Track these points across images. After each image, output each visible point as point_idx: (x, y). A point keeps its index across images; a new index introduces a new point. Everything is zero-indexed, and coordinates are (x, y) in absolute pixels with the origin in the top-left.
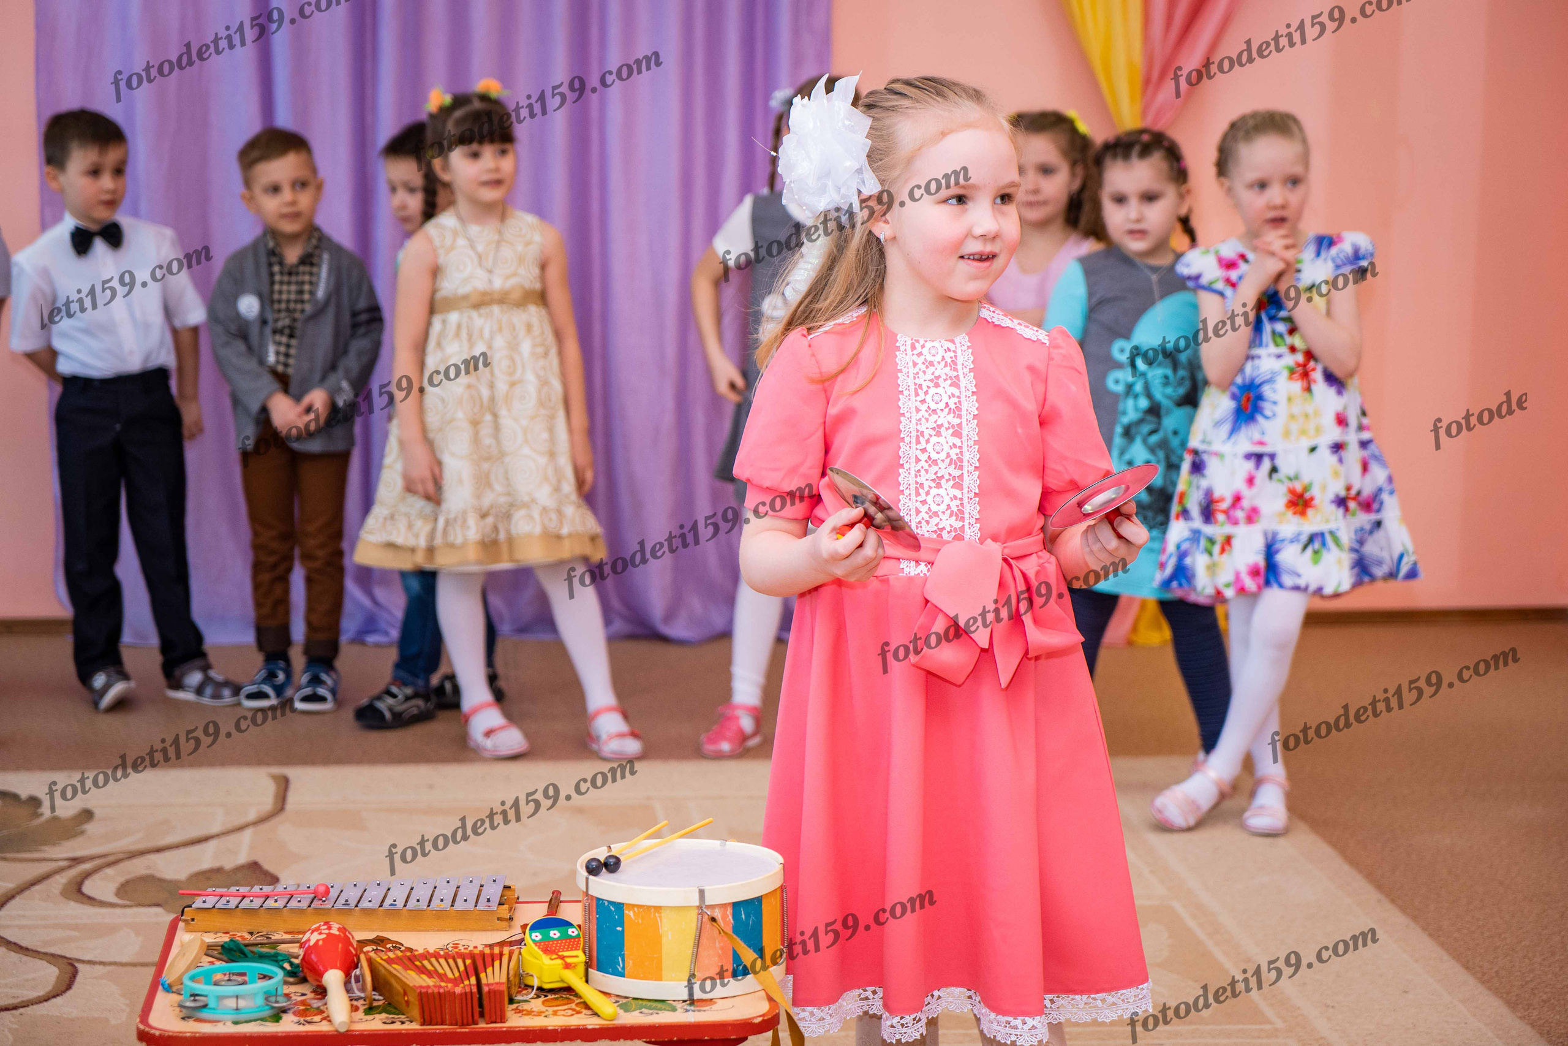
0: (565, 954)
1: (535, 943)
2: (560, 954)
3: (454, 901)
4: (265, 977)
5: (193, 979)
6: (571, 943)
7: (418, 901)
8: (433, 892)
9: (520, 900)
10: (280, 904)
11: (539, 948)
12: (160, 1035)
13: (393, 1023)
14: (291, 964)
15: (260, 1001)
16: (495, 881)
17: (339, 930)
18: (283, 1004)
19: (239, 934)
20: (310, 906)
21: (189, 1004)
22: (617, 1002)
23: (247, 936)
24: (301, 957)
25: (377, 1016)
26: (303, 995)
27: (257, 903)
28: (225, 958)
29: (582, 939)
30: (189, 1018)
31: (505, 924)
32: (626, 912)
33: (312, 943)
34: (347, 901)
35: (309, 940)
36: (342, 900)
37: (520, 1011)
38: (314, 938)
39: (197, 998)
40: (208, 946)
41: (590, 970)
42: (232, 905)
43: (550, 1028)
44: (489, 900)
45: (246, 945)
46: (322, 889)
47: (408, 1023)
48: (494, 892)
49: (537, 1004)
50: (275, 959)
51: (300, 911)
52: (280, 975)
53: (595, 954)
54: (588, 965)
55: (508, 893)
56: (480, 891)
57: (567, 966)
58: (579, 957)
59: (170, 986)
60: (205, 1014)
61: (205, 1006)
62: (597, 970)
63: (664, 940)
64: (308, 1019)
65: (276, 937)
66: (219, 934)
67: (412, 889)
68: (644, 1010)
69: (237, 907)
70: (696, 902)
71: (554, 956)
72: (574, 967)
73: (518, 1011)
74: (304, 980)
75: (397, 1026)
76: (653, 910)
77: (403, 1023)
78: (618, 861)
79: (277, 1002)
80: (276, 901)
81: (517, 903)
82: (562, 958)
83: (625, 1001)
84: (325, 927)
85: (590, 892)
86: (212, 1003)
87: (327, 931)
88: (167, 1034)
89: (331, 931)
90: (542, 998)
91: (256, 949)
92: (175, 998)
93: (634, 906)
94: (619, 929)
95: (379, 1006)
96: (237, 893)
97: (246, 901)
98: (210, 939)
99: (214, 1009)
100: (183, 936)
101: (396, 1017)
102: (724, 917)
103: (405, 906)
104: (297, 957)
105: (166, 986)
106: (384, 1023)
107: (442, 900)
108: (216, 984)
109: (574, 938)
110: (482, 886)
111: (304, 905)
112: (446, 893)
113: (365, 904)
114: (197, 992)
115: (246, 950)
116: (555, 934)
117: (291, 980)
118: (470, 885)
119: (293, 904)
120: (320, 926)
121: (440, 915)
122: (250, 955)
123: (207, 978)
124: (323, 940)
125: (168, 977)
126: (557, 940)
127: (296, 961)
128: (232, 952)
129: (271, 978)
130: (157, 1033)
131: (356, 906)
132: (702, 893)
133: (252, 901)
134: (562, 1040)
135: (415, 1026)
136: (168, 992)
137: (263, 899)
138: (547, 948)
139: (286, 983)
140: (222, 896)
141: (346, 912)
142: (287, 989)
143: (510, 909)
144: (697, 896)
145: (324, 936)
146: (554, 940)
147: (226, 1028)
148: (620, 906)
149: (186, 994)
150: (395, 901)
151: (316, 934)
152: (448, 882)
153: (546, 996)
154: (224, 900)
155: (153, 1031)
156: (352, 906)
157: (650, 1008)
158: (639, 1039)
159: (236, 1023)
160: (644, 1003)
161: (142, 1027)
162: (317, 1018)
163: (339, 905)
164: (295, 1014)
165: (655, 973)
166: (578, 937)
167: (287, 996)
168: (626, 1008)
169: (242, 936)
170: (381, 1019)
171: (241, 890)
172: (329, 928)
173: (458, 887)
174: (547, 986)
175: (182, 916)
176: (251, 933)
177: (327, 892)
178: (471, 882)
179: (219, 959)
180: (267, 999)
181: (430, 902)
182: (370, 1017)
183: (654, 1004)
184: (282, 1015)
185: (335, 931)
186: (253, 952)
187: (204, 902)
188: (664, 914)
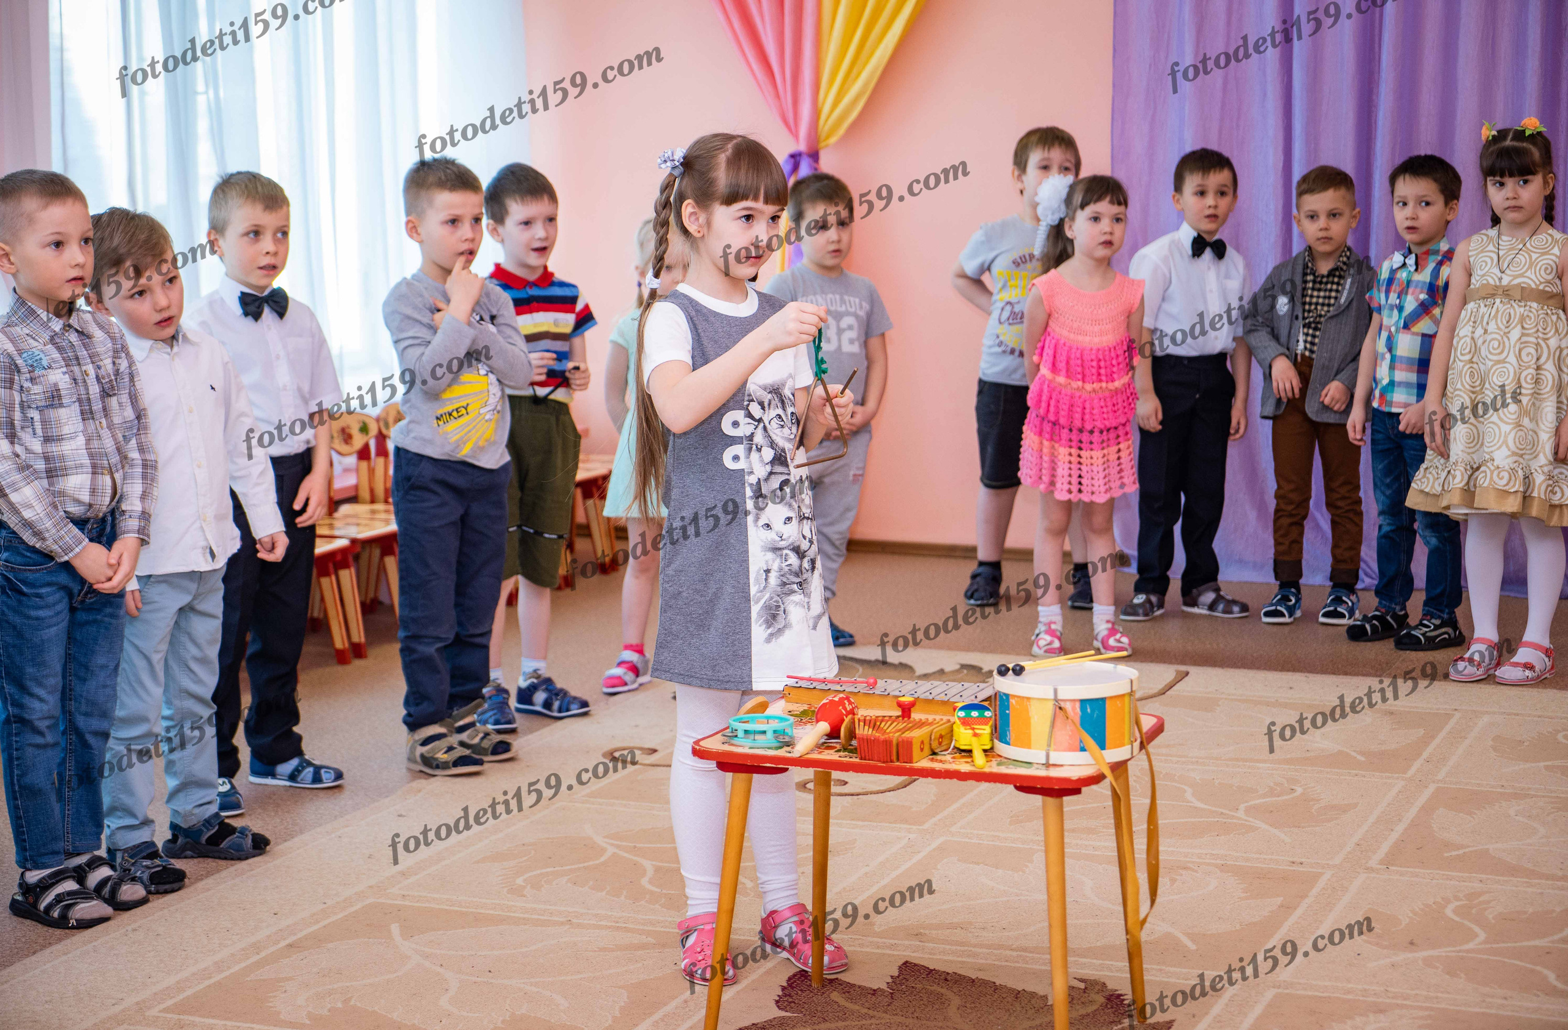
0: (977, 726)
1: (959, 718)
2: (973, 726)
6: (983, 721)
7: (931, 694)
11: (961, 721)
12: (708, 752)
15: (770, 735)
20: (860, 691)
29: (992, 719)
30: (727, 743)
32: (1011, 700)
34: (885, 690)
36: (882, 689)
37: (935, 759)
39: (735, 731)
41: (995, 740)
44: (976, 697)
49: (944, 756)
57: (975, 735)
58: (986, 730)
60: (735, 741)
61: (735, 736)
63: (1032, 721)
68: (1010, 765)
70: (1052, 696)
76: (1026, 699)
78: (1022, 669)
80: (841, 686)
82: (973, 729)
85: (996, 686)
86: (740, 734)
90: (953, 753)
93: (1015, 696)
94: (1007, 711)
99: (741, 737)
102: (1074, 709)
103: (920, 696)
109: (987, 717)
111: (857, 690)
116: (975, 714)
126: (974, 718)
130: (706, 750)
132: (1056, 691)
135: (858, 760)
144: (1052, 692)
146: (972, 718)
147: (746, 750)
148: (1007, 695)
150: (916, 693)
152: (962, 685)
153: (955, 752)
163: (879, 692)
165: (1026, 744)
166: (990, 718)
168: (1000, 764)
173: (966, 689)
174: (962, 747)
177: (875, 683)
180: (778, 736)
181: (938, 695)
183: (1023, 765)
188: (1032, 702)
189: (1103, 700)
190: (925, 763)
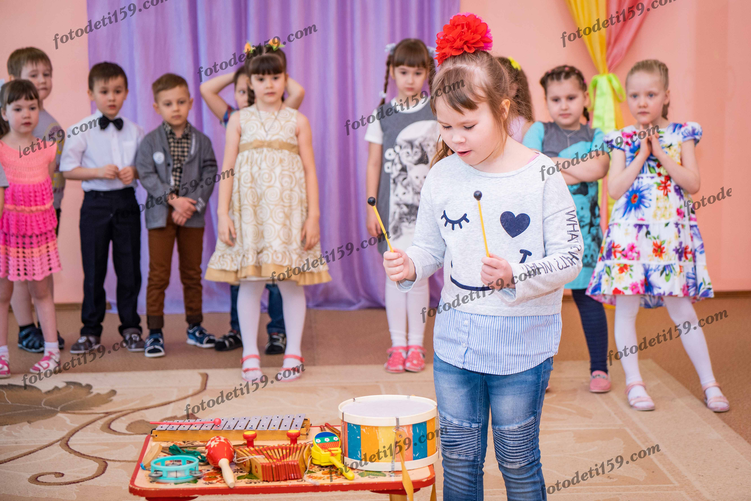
0: (332, 449)
1: (318, 444)
2: (329, 449)
3: (280, 426)
4: (190, 462)
5: (156, 463)
6: (335, 444)
7: (263, 426)
8: (271, 422)
9: (312, 426)
10: (198, 428)
11: (319, 446)
12: (140, 490)
13: (251, 483)
14: (201, 457)
15: (188, 473)
16: (300, 417)
17: (225, 439)
18: (198, 474)
19: (179, 443)
20: (211, 429)
21: (154, 475)
22: (358, 472)
23: (183, 443)
24: (207, 453)
25: (244, 480)
26: (208, 470)
27: (187, 427)
28: (171, 454)
29: (340, 442)
30: (154, 481)
31: (304, 437)
32: (362, 429)
33: (212, 446)
34: (229, 426)
35: (210, 445)
36: (227, 426)
37: (312, 477)
38: (213, 444)
39: (157, 472)
40: (163, 448)
41: (345, 457)
42: (175, 428)
43: (325, 485)
44: (296, 426)
45: (181, 448)
46: (217, 421)
47: (257, 483)
48: (299, 422)
49: (319, 474)
50: (193, 454)
51: (207, 431)
52: (196, 461)
53: (347, 450)
54: (343, 455)
55: (306, 422)
56: (293, 421)
57: (333, 455)
58: (338, 450)
59: (145, 467)
60: (161, 480)
61: (161, 476)
62: (349, 457)
63: (379, 442)
64: (210, 482)
65: (196, 444)
66: (169, 443)
67: (260, 420)
68: (370, 476)
69: (177, 429)
70: (395, 424)
71: (327, 450)
72: (336, 455)
73: (310, 477)
74: (208, 464)
75: (253, 485)
76: (374, 428)
77: (255, 483)
79: (195, 474)
80: (196, 427)
81: (310, 427)
82: (330, 451)
83: (361, 472)
84: (218, 439)
85: (345, 420)
86: (165, 474)
87: (219, 441)
88: (143, 489)
89: (221, 441)
90: (322, 471)
91: (185, 449)
92: (147, 473)
93: (365, 426)
94: (358, 437)
95: (244, 476)
96: (178, 423)
97: (182, 427)
98: (164, 445)
99: (165, 477)
100: (152, 444)
101: (252, 480)
102: (409, 431)
103: (257, 428)
104: (204, 453)
105: (143, 467)
106: (247, 483)
107: (274, 426)
108: (167, 465)
109: (336, 442)
110: (294, 419)
111: (209, 428)
112: (276, 422)
113: (238, 428)
114: (157, 470)
115: (180, 450)
116: (327, 440)
117: (202, 463)
118: (289, 419)
119: (204, 428)
120: (215, 438)
121: (273, 432)
122: (182, 452)
123: (162, 462)
124: (217, 445)
125: (144, 463)
126: (328, 443)
127: (204, 455)
128: (174, 451)
129: (192, 462)
130: (138, 489)
131: (234, 429)
132: (397, 420)
133: (184, 427)
134: (331, 491)
135: (261, 484)
136: (144, 470)
137: (190, 426)
138: (323, 446)
139: (200, 465)
140: (170, 424)
141: (228, 432)
142: (200, 468)
143: (307, 430)
144: (395, 421)
145: (218, 443)
146: (326, 443)
147: (171, 486)
148: (358, 427)
149: (153, 470)
150: (252, 426)
151: (213, 442)
152: (278, 417)
153: (324, 470)
154: (171, 426)
155: (136, 488)
156: (232, 429)
157: (373, 475)
158: (368, 489)
159: (176, 484)
160: (371, 473)
161: (131, 486)
162: (214, 481)
163: (225, 428)
164: (204, 479)
166: (338, 441)
167: (201, 471)
168: (362, 475)
169: (180, 443)
170: (245, 482)
171: (179, 422)
172: (220, 439)
173: (282, 420)
174: (323, 465)
175: (151, 434)
176: (184, 442)
177: (220, 422)
178: (289, 417)
179: (169, 454)
180: (191, 472)
181: (269, 427)
182: (239, 481)
183: (375, 473)
184: (198, 480)
185: (222, 440)
186: (183, 450)
187: (162, 427)
188: (379, 430)
189: (425, 423)
190: (307, 481)
